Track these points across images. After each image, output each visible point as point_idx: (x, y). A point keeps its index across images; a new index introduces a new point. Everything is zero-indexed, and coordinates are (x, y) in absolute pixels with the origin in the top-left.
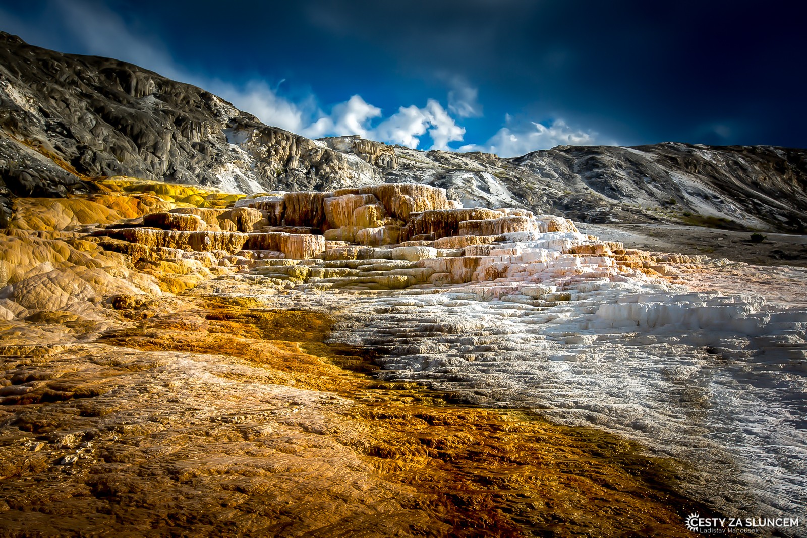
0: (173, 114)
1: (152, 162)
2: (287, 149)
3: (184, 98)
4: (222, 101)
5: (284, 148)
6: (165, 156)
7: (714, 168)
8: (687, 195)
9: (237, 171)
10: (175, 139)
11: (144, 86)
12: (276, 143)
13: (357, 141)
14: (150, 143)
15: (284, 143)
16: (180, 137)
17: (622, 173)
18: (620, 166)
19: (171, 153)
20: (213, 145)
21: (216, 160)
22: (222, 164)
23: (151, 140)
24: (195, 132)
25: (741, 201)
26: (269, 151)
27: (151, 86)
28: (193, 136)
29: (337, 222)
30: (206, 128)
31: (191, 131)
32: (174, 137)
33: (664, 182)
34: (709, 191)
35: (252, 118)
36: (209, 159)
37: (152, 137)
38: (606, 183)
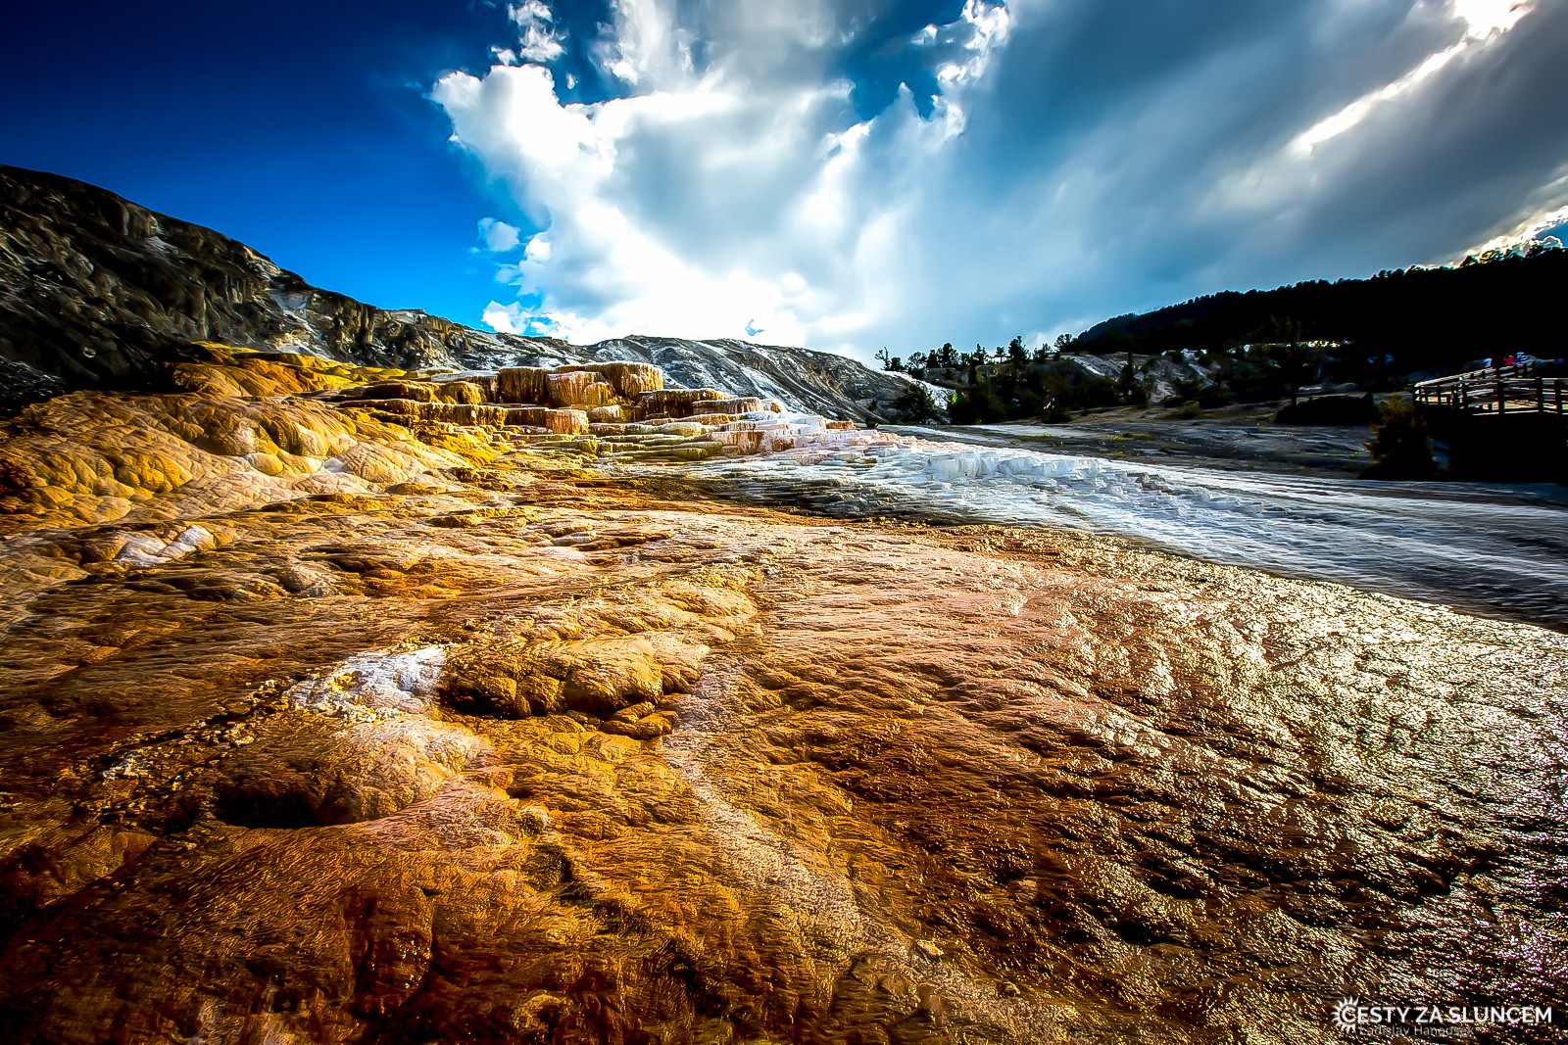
0: (199, 265)
1: (186, 326)
2: (359, 319)
3: (205, 245)
4: (256, 253)
5: (355, 319)
6: (204, 319)
7: (772, 365)
8: (760, 390)
9: (298, 342)
10: (210, 298)
11: (144, 223)
12: (344, 311)
13: (422, 316)
14: (180, 301)
15: (354, 313)
16: (216, 297)
17: (700, 366)
18: (697, 359)
19: (209, 316)
20: (263, 310)
21: (271, 328)
22: (281, 334)
23: (181, 295)
24: (234, 290)
25: (802, 398)
26: (336, 321)
27: (154, 226)
28: (232, 296)
29: (565, 400)
30: (248, 286)
31: (230, 290)
32: (208, 296)
33: (737, 375)
34: (776, 387)
35: (300, 279)
36: (261, 326)
37: (182, 294)
38: (687, 375)
